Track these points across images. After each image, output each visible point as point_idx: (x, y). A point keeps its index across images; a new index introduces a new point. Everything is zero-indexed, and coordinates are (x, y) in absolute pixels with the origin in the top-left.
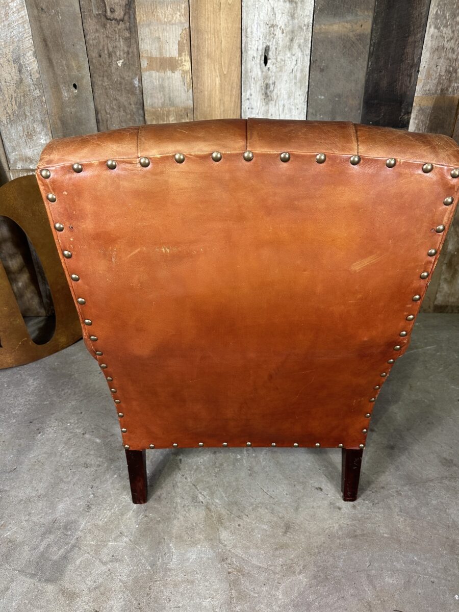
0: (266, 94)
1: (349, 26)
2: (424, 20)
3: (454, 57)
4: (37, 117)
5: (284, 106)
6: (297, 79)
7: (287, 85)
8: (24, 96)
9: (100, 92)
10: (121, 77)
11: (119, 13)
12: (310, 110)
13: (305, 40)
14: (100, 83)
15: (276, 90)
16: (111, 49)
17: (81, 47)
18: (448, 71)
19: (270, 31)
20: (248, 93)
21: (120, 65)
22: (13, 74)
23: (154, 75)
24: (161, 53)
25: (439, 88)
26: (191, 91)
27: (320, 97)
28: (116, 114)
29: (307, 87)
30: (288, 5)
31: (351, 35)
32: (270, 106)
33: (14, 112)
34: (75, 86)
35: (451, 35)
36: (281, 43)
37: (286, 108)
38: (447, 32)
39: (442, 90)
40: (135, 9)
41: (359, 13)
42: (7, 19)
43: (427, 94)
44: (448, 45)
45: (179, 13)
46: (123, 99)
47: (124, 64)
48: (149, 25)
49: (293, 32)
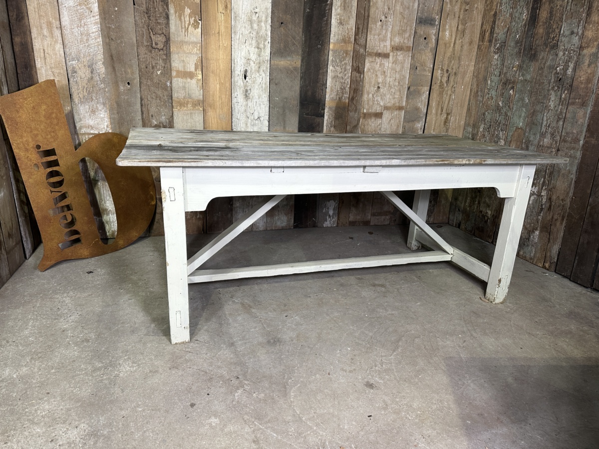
0: (246, 95)
1: (289, 62)
2: (326, 62)
3: (343, 81)
4: (100, 101)
5: (256, 102)
6: (263, 88)
7: (258, 91)
8: (93, 87)
9: (144, 88)
10: (159, 80)
11: (160, 46)
12: (271, 106)
13: (267, 68)
14: (145, 83)
15: (251, 93)
16: (154, 64)
17: (135, 62)
18: (341, 88)
19: (247, 62)
20: (236, 94)
21: (159, 73)
22: (87, 74)
23: (180, 80)
24: (184, 69)
25: (338, 97)
26: (202, 90)
27: (276, 98)
28: (154, 101)
29: (269, 93)
30: (256, 50)
31: (290, 67)
32: (248, 101)
33: (84, 96)
34: (129, 83)
35: (341, 71)
36: (253, 69)
37: (257, 103)
38: (339, 69)
39: (339, 98)
40: (170, 44)
41: (294, 57)
42: (87, 42)
43: (332, 99)
44: (340, 75)
45: (196, 49)
46: (159, 93)
47: (161, 73)
48: (178, 53)
49: (260, 63)
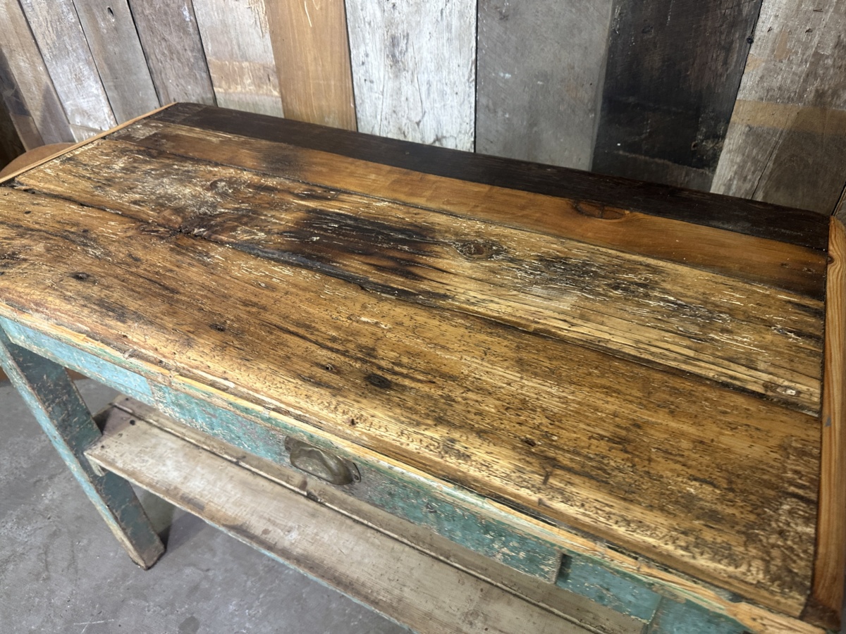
0: (393, 56)
4: (80, 54)
5: (429, 83)
6: (453, 30)
7: (433, 42)
8: (59, 21)
9: (143, 25)
10: (164, 3)
12: (483, 101)
14: (140, 9)
15: (410, 50)
20: (362, 49)
23: (209, 3)
26: (268, 36)
27: (502, 75)
28: (169, 63)
29: (474, 50)
32: (403, 80)
33: (54, 43)
34: (110, 11)
37: (434, 88)
46: (174, 39)
